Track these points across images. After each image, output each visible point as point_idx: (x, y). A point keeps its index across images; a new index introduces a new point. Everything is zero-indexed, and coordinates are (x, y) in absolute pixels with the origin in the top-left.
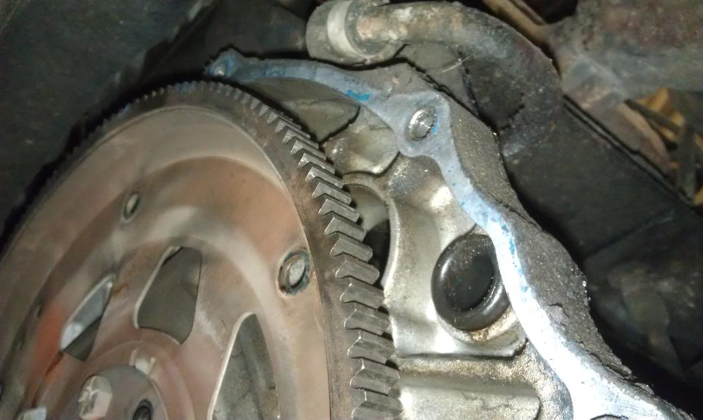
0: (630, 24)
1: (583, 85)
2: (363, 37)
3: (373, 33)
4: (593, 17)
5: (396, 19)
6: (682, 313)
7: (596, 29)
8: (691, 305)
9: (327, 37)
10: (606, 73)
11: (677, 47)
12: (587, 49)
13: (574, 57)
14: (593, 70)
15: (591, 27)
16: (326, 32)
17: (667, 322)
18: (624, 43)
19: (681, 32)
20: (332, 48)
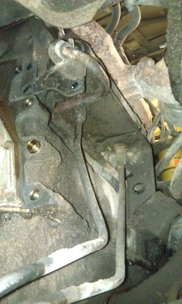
0: (151, 74)
1: (132, 88)
2: (64, 54)
3: (67, 54)
4: (141, 68)
5: (73, 53)
6: (132, 163)
7: (140, 72)
8: (135, 162)
9: (54, 50)
10: (139, 87)
11: (160, 86)
12: (135, 77)
13: (131, 78)
14: (136, 84)
15: (139, 71)
16: (55, 48)
17: (125, 163)
18: (147, 79)
19: (163, 82)
20: (55, 53)
